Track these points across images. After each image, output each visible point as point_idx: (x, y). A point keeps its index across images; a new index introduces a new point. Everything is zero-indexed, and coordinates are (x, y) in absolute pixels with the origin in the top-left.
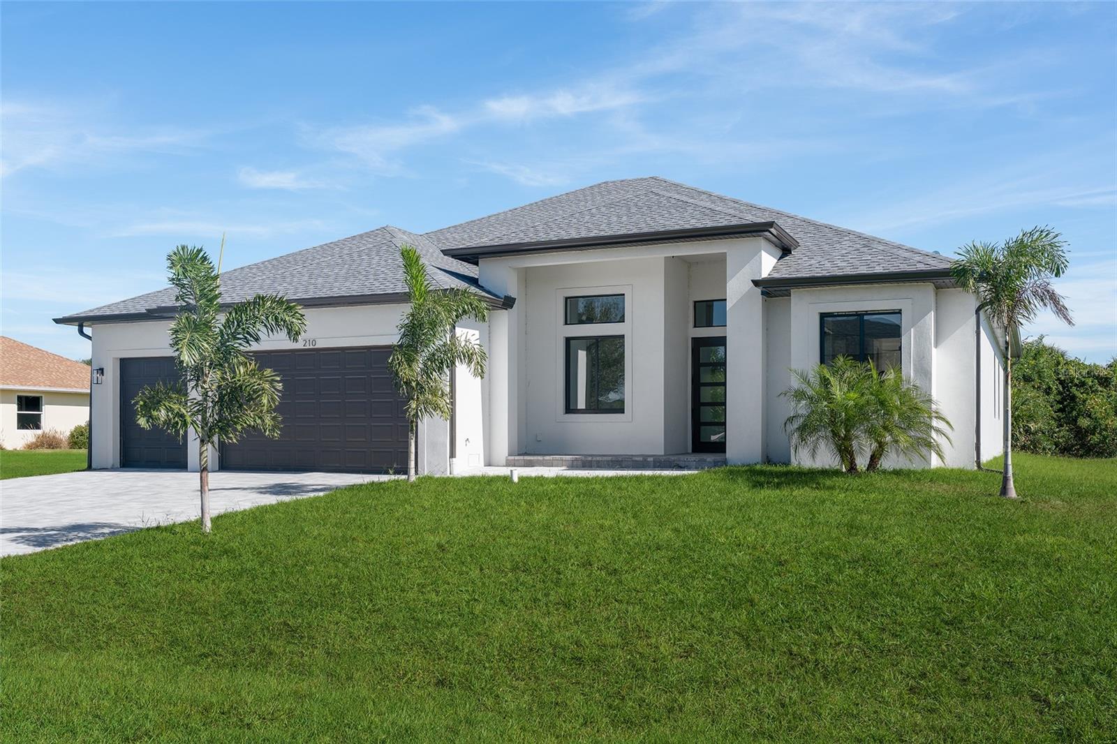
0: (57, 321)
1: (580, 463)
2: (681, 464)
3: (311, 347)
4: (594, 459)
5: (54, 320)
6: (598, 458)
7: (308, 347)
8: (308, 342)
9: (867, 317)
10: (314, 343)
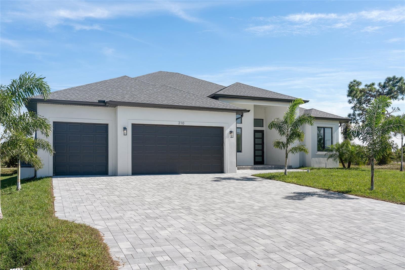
3: (182, 125)
7: (180, 124)
8: (181, 123)
9: (325, 128)
10: (183, 123)
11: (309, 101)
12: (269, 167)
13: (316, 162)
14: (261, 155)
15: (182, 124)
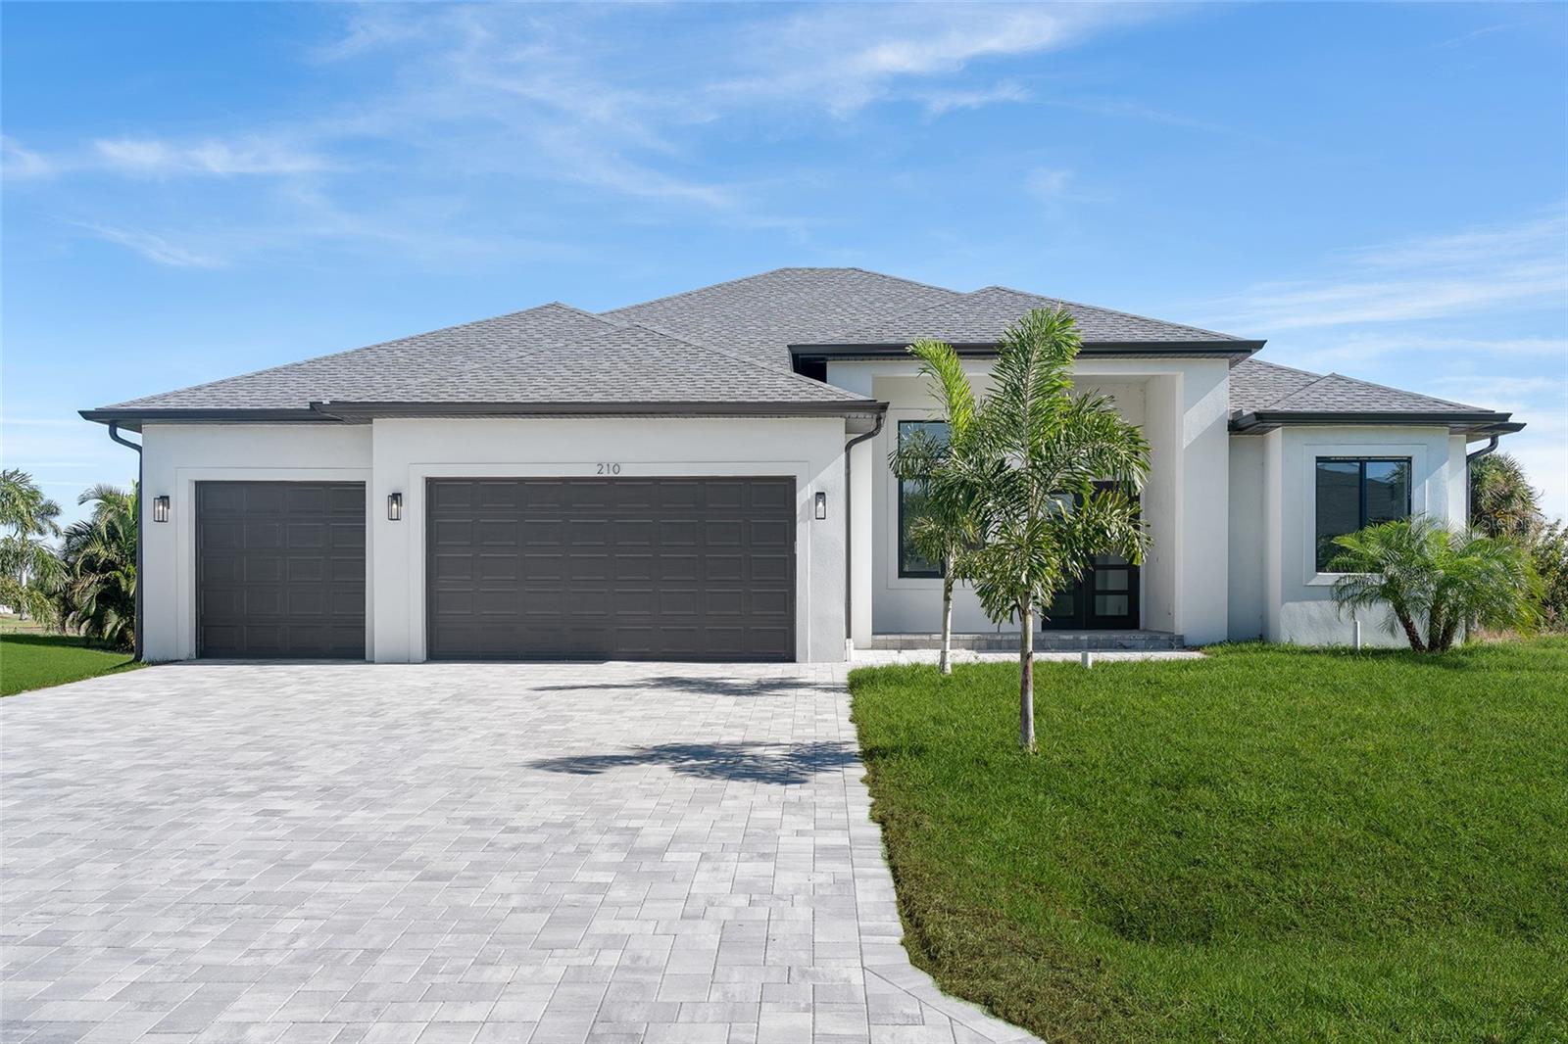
0: (87, 415)
1: (984, 643)
2: (1126, 643)
3: (612, 474)
4: (1005, 638)
5: (81, 413)
6: (1011, 637)
7: (605, 474)
8: (605, 466)
9: (1368, 464)
10: (616, 468)
11: (1266, 341)
12: (1064, 640)
13: (1311, 620)
14: (1127, 589)
15: (611, 472)
